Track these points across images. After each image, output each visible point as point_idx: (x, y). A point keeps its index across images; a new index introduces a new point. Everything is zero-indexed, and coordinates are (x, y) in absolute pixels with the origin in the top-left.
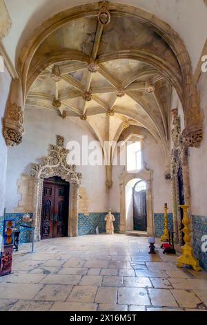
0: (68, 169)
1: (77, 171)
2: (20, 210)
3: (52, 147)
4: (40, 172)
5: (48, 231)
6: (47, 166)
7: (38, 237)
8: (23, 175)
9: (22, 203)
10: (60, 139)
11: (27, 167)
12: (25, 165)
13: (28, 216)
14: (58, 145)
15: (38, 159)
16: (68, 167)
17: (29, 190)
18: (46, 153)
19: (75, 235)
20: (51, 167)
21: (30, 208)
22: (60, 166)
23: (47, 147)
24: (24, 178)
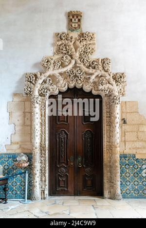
0: (91, 71)
1: (114, 69)
2: (15, 149)
3: (59, 36)
4: (38, 86)
5: (66, 183)
6: (50, 72)
7: (43, 192)
8: (15, 95)
9: (17, 138)
10: (74, 18)
11: (20, 82)
12: (18, 78)
13: (24, 158)
14: (71, 29)
15: (36, 65)
16: (92, 65)
17: (24, 117)
18: (49, 51)
19: (113, 197)
20: (56, 72)
21: (28, 146)
22: (75, 67)
23: (51, 40)
24: (17, 99)
